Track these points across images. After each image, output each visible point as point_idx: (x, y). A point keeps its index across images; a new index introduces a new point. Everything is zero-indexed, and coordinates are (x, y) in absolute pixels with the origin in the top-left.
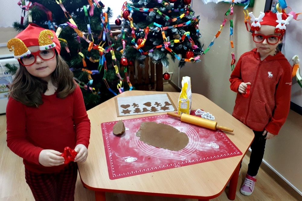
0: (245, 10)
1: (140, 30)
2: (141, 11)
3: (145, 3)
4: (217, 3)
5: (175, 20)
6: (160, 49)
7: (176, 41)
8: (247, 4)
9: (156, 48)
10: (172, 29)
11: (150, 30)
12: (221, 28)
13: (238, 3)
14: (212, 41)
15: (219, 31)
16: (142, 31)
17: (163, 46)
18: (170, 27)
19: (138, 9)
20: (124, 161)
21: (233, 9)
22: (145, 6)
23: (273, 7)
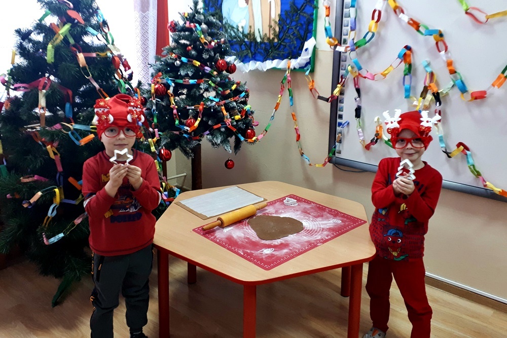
0: (307, 76)
1: (188, 108)
2: (184, 83)
3: (190, 74)
4: (265, 70)
5: (228, 91)
6: (219, 129)
7: (238, 117)
8: (308, 69)
9: (213, 128)
10: (229, 103)
11: (204, 106)
12: (279, 99)
13: (295, 68)
14: (272, 115)
15: (278, 102)
16: (191, 109)
17: (222, 125)
18: (227, 101)
19: (181, 81)
20: (262, 254)
21: (290, 76)
22: (189, 77)
23: (342, 70)
